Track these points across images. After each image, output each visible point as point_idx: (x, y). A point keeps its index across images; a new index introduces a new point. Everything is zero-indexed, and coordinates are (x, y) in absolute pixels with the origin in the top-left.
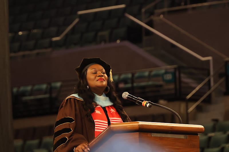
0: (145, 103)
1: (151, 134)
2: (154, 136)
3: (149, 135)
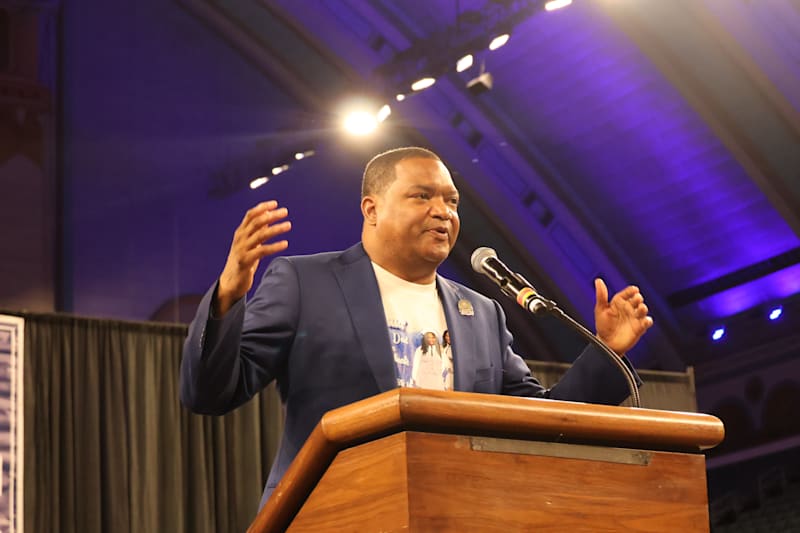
1: (470, 439)
2: (485, 448)
3: (460, 443)
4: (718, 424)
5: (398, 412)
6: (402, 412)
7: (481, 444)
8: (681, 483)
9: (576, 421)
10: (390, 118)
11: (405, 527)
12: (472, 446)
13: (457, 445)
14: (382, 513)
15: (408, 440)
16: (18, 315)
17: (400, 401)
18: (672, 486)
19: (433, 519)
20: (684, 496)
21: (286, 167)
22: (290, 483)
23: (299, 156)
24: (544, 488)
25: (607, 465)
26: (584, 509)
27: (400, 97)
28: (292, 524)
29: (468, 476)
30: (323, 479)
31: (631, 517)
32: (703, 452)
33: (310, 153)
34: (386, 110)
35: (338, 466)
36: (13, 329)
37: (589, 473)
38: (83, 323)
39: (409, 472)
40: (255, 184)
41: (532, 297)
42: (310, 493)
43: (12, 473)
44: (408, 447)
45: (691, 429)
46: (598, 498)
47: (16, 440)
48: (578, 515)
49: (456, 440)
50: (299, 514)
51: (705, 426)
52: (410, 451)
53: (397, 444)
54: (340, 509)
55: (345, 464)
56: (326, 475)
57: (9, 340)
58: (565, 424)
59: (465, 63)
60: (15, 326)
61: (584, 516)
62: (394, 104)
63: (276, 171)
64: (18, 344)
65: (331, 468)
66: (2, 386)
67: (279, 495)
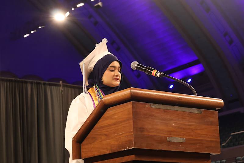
0: (155, 73)
1: (151, 104)
2: (155, 107)
3: (147, 105)
4: (222, 101)
5: (130, 95)
6: (131, 95)
7: (154, 106)
8: (211, 119)
9: (181, 99)
10: (69, 16)
11: (132, 131)
12: (151, 106)
13: (147, 106)
14: (124, 127)
15: (133, 104)
17: (131, 92)
18: (208, 120)
19: (140, 128)
20: (212, 123)
21: (35, 31)
22: (92, 118)
23: (40, 27)
24: (172, 120)
25: (190, 113)
26: (184, 127)
27: (73, 9)
28: (92, 131)
29: (150, 116)
30: (102, 117)
31: (197, 129)
32: (217, 110)
33: (43, 27)
34: (68, 13)
35: (108, 112)
37: (185, 115)
39: (133, 114)
40: (25, 36)
42: (98, 121)
44: (133, 106)
45: (214, 103)
46: (187, 123)
48: (181, 128)
49: (146, 104)
50: (94, 128)
51: (218, 102)
52: (133, 107)
53: (129, 105)
54: (109, 126)
55: (110, 112)
56: (104, 115)
58: (178, 100)
61: (183, 129)
62: (71, 12)
63: (32, 32)
65: (105, 113)
67: (88, 122)
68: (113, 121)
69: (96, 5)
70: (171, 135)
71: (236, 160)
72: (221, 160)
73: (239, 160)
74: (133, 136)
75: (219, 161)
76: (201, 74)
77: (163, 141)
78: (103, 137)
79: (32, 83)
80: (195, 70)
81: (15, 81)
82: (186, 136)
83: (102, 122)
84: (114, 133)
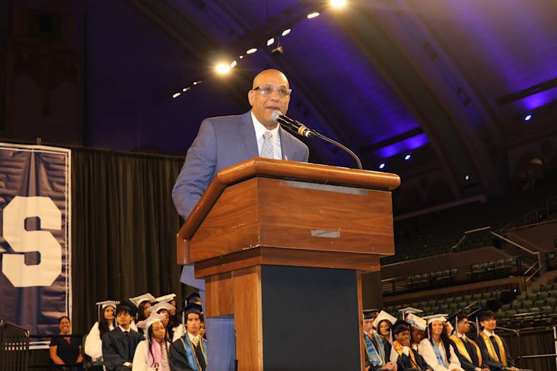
3: (281, 183)
4: (398, 178)
5: (254, 168)
6: (256, 170)
8: (381, 204)
10: (236, 67)
12: (287, 184)
13: (281, 184)
14: (246, 215)
15: (258, 181)
16: (68, 148)
17: (255, 163)
18: (377, 205)
19: (270, 217)
21: (189, 88)
22: (203, 203)
23: (195, 83)
24: (320, 205)
26: (337, 215)
27: (241, 57)
28: (203, 221)
29: (286, 198)
31: (358, 219)
32: (390, 191)
33: (200, 82)
34: (234, 63)
35: (225, 194)
36: (66, 154)
38: (99, 152)
39: (258, 196)
40: (175, 96)
41: (306, 130)
42: (212, 207)
43: (66, 220)
44: (258, 184)
47: (68, 205)
48: (334, 217)
50: (206, 217)
51: (393, 179)
52: (259, 186)
53: (254, 183)
55: (230, 193)
57: (65, 159)
59: (271, 42)
60: (68, 153)
61: (337, 218)
62: (238, 60)
63: (184, 90)
64: (69, 161)
65: (222, 196)
66: (61, 180)
67: (198, 208)
68: (233, 207)
69: (275, 50)
70: (317, 227)
71: (471, 268)
72: (450, 270)
73: (475, 269)
74: (259, 228)
75: (448, 271)
76: (424, 148)
77: (305, 236)
78: (219, 231)
79: (171, 160)
80: (415, 143)
81: (147, 157)
82: (342, 228)
83: (218, 209)
84: (234, 225)
